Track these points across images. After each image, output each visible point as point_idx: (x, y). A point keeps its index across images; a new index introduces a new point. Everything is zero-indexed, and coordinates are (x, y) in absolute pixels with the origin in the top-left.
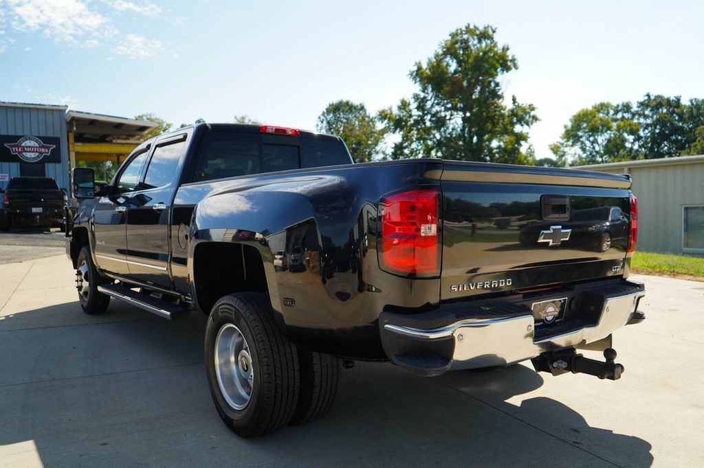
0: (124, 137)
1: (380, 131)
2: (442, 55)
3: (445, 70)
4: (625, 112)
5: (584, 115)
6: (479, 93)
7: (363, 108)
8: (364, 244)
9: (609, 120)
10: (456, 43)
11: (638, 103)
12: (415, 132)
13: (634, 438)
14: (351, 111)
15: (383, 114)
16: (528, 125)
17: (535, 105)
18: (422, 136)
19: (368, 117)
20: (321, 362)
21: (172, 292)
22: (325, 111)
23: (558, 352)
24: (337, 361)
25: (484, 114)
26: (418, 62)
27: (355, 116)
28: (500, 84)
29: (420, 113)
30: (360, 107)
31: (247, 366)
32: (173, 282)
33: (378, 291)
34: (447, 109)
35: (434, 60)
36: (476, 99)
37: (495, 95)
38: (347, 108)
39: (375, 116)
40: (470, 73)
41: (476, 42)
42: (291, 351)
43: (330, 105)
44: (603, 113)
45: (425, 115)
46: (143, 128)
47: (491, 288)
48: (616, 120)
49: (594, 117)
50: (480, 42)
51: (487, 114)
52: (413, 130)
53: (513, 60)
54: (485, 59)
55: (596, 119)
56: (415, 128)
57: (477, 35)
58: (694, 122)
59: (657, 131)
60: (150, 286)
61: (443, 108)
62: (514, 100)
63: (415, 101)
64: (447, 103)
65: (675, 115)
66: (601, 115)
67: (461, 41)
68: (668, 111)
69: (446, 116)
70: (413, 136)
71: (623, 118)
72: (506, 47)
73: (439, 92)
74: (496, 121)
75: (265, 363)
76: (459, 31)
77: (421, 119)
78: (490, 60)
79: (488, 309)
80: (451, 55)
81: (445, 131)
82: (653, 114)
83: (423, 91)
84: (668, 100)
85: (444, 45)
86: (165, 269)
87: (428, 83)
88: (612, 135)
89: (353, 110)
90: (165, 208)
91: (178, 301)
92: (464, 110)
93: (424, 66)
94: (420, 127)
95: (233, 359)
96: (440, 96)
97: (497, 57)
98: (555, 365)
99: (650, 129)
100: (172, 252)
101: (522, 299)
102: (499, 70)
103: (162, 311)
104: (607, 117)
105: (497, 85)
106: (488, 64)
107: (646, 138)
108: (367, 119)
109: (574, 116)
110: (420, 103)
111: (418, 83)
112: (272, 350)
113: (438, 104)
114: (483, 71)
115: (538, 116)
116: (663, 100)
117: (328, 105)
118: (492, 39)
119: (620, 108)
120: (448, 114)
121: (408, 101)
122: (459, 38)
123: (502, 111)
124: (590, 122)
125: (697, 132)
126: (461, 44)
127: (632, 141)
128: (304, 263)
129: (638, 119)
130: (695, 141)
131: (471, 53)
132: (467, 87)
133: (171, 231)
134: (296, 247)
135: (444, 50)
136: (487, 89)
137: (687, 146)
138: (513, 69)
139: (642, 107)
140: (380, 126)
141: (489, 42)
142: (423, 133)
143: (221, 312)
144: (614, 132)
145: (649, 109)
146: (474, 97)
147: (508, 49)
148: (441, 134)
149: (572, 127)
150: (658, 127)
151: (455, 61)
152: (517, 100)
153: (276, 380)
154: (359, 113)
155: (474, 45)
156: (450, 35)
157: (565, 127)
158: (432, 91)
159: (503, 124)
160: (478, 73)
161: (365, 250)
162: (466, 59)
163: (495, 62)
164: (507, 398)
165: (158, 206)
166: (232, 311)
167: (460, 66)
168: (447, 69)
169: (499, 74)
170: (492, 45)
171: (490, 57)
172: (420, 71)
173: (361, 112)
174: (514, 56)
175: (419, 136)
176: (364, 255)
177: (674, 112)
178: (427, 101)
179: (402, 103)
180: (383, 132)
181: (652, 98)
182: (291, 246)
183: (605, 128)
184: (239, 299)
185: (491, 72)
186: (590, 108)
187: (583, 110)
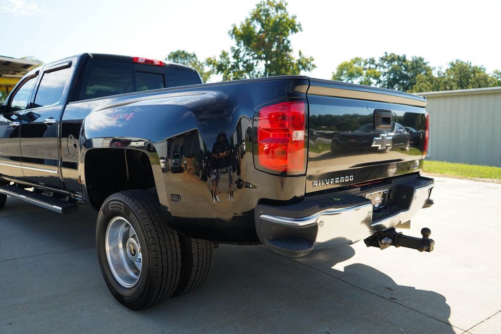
0: (11, 72)
1: (207, 73)
2: (250, 20)
3: (253, 30)
4: (371, 64)
5: (345, 65)
6: (277, 47)
7: (194, 56)
8: (242, 149)
9: (361, 69)
10: (261, 11)
11: (380, 58)
12: (231, 74)
13: (431, 292)
14: (186, 58)
15: (209, 61)
16: (309, 70)
17: (313, 57)
18: (236, 77)
19: (199, 62)
20: (197, 245)
21: (62, 191)
22: (167, 57)
23: (385, 232)
24: (210, 244)
25: (280, 62)
26: (234, 24)
27: (189, 62)
28: (291, 42)
29: (235, 61)
30: (192, 55)
31: (135, 251)
32: (63, 182)
33: (254, 187)
34: (254, 58)
35: (245, 23)
36: (274, 52)
37: (287, 48)
38: (183, 55)
39: (203, 62)
40: (270, 33)
41: (274, 11)
42: (174, 238)
43: (171, 53)
44: (357, 64)
45: (238, 62)
46: (27, 66)
47: (340, 183)
48: (365, 69)
49: (351, 67)
50: (277, 11)
51: (282, 63)
52: (230, 72)
53: (299, 25)
54: (280, 23)
55: (353, 68)
56: (232, 71)
57: (275, 6)
58: (415, 72)
59: (391, 77)
60: (41, 186)
61: (251, 58)
62: (300, 54)
63: (232, 52)
64: (254, 54)
65: (402, 66)
66: (356, 65)
67: (264, 10)
68: (398, 64)
69: (253, 63)
70: (230, 76)
71: (370, 68)
72: (294, 16)
73: (249, 46)
74: (288, 67)
75: (153, 250)
76: (263, 3)
77: (236, 65)
78: (284, 24)
79: (339, 200)
80: (257, 19)
81: (253, 74)
82: (389, 66)
83: (238, 45)
84: (399, 57)
85: (252, 12)
86: (56, 172)
87: (242, 39)
88: (363, 80)
89: (188, 57)
90: (54, 122)
91: (67, 199)
92: (266, 59)
93: (238, 27)
94: (235, 70)
95: (121, 245)
96: (249, 49)
97: (289, 22)
98: (383, 241)
99: (387, 75)
100: (62, 158)
101: (360, 192)
102: (290, 31)
103: (54, 206)
104: (360, 67)
105: (289, 42)
106: (283, 27)
107: (385, 82)
108: (198, 64)
109: (339, 66)
110: (235, 53)
111: (234, 39)
112: (158, 238)
113: (248, 54)
114: (279, 32)
115: (316, 65)
116: (395, 56)
117: (169, 53)
118: (285, 9)
119: (368, 61)
120: (255, 61)
121: (227, 52)
122: (262, 8)
123: (292, 61)
124: (349, 70)
125: (417, 78)
126: (264, 12)
127: (376, 83)
128: (183, 166)
129: (379, 69)
130: (415, 84)
131: (271, 19)
132: (269, 42)
133: (60, 141)
134: (176, 154)
135: (252, 16)
136: (282, 45)
137: (410, 87)
138: (299, 31)
139: (382, 61)
140: (207, 69)
141: (283, 11)
142: (238, 75)
143: (111, 207)
144: (364, 77)
145: (387, 62)
146: (273, 50)
147: (296, 17)
148: (250, 76)
149: (338, 73)
150: (392, 74)
151: (260, 24)
152: (302, 53)
153: (162, 262)
154: (192, 59)
155: (273, 14)
156: (256, 5)
157: (333, 73)
158: (244, 44)
159: (292, 70)
160: (275, 33)
161: (243, 153)
162: (267, 23)
163: (287, 26)
164: (333, 266)
165: (48, 121)
166: (122, 206)
167: (263, 28)
168: (254, 30)
169: (290, 35)
170: (285, 14)
171: (284, 22)
172: (236, 31)
173: (193, 58)
174: (299, 22)
175: (235, 77)
176: (242, 157)
177: (402, 65)
178: (240, 52)
179: (223, 53)
180: (209, 74)
181: (388, 55)
182: (171, 153)
183: (359, 74)
184: (128, 196)
185: (284, 32)
186: (349, 61)
187: (345, 62)
